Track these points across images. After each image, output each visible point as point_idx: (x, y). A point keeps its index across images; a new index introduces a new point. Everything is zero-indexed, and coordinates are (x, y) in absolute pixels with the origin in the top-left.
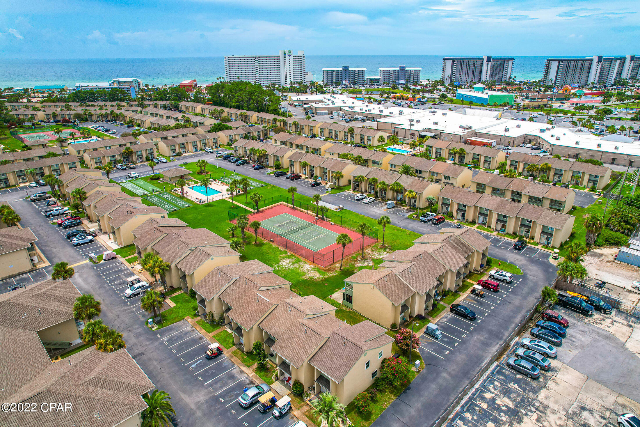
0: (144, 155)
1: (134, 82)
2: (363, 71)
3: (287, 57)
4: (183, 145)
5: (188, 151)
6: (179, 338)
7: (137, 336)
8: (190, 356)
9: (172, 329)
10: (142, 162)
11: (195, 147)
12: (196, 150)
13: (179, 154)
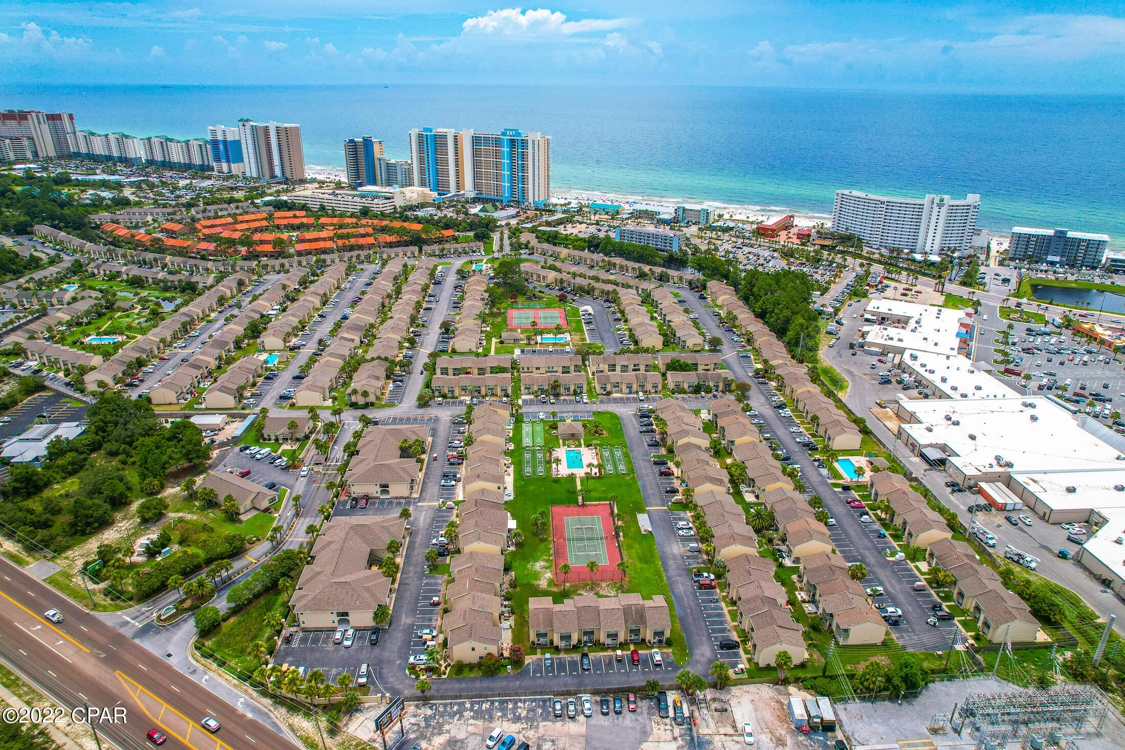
0: (572, 389)
1: (702, 212)
2: (1100, 244)
3: (936, 209)
4: (616, 385)
5: (621, 392)
6: (431, 584)
7: (415, 573)
8: (425, 598)
9: (433, 577)
10: (568, 395)
11: (630, 387)
12: (630, 393)
13: (609, 394)
